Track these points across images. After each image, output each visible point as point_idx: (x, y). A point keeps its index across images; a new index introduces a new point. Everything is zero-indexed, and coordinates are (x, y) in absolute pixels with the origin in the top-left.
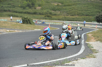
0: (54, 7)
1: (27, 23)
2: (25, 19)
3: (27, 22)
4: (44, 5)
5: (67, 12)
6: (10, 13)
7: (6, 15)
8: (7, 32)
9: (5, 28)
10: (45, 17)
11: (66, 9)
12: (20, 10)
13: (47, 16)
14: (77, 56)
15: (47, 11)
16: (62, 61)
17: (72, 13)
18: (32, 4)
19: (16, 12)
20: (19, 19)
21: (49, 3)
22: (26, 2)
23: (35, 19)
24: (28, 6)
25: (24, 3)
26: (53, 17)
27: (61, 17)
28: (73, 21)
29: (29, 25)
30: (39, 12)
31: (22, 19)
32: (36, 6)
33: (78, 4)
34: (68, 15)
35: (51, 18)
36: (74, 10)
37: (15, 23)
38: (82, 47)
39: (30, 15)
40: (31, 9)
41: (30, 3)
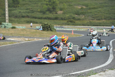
0: (77, 10)
1: (48, 30)
2: (45, 26)
3: (47, 28)
4: (67, 8)
5: (93, 16)
6: (28, 19)
7: (24, 21)
8: (26, 41)
9: (24, 36)
10: (68, 22)
11: (91, 13)
12: (40, 15)
13: (70, 22)
14: (105, 66)
15: (70, 16)
16: (88, 73)
17: (98, 16)
18: (52, 8)
19: (36, 18)
20: (39, 26)
21: (72, 6)
22: (46, 7)
23: (57, 25)
24: (49, 10)
25: (43, 8)
26: (77, 22)
27: (85, 22)
28: (100, 26)
29: (50, 32)
30: (61, 16)
31: (42, 26)
32: (57, 10)
33: (105, 6)
34: (93, 20)
35: (74, 23)
36: (100, 14)
37: (35, 30)
38: (110, 56)
39: (51, 21)
40: (52, 14)
41: (51, 7)
